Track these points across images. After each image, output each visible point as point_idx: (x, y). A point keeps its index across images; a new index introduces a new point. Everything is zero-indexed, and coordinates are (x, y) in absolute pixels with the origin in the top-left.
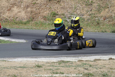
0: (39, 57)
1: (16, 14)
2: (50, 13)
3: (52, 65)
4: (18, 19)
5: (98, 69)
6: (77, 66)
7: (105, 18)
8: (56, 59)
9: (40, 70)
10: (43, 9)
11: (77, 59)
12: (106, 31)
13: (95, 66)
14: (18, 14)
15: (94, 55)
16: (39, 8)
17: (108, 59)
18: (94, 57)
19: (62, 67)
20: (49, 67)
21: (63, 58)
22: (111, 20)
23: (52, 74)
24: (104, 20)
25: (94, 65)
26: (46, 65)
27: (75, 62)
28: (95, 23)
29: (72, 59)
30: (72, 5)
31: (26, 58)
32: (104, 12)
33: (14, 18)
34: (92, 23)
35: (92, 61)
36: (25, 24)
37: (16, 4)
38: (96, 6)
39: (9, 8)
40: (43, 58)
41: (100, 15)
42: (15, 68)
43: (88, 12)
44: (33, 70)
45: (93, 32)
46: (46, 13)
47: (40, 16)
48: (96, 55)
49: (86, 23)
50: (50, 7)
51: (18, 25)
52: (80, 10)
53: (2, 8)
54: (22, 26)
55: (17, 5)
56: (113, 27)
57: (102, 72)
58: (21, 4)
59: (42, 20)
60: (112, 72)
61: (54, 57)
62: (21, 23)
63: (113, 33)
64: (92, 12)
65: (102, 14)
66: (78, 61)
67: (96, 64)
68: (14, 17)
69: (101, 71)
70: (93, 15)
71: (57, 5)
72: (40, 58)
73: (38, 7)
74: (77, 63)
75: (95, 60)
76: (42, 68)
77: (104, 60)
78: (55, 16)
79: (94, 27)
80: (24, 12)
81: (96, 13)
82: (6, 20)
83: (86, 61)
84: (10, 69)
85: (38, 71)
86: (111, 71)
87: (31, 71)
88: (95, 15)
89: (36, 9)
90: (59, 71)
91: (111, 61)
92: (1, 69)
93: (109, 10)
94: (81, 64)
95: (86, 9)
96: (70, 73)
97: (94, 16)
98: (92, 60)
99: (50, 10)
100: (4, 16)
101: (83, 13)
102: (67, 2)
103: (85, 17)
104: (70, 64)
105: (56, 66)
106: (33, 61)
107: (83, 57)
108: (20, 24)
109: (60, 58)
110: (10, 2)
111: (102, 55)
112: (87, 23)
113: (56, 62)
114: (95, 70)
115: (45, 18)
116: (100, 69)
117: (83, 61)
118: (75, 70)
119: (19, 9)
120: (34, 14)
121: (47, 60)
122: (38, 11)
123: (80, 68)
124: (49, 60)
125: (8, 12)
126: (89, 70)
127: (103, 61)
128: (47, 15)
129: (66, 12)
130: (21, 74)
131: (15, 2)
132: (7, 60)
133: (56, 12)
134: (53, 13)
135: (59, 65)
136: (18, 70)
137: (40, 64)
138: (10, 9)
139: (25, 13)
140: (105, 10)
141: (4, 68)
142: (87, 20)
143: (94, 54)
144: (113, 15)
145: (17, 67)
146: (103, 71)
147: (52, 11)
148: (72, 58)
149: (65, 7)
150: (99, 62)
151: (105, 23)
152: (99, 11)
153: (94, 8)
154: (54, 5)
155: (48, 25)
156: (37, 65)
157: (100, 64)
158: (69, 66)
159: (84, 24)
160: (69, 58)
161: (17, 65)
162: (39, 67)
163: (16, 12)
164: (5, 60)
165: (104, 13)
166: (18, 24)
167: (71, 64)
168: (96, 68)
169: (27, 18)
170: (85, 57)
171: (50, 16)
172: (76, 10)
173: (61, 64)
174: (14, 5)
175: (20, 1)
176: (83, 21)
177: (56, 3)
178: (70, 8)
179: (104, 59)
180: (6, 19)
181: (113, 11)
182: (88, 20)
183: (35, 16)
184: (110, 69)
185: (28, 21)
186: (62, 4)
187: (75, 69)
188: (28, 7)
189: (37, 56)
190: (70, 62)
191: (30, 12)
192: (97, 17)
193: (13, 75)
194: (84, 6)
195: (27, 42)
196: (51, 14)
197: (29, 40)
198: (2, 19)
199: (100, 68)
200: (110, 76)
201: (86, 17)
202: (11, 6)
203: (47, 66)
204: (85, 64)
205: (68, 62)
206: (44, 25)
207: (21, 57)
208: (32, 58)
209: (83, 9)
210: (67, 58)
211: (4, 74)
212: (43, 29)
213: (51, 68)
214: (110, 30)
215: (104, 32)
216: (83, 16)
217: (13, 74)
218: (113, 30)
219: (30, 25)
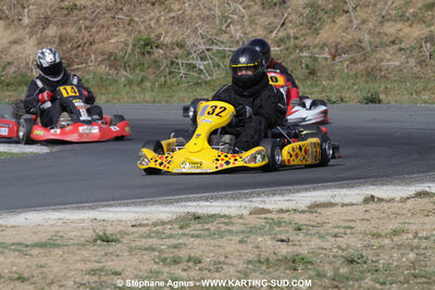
0: (104, 206)
1: (4, 51)
2: (130, 42)
3: (157, 233)
4: (12, 69)
5: (329, 238)
6: (250, 232)
7: (337, 50)
8: (167, 209)
9: (111, 254)
10: (103, 26)
11: (246, 208)
12: (342, 100)
13: (313, 231)
14: (12, 51)
15: (307, 190)
16: (88, 23)
17: (361, 199)
18: (309, 194)
19: (193, 236)
20: (144, 241)
21: (194, 203)
22: (358, 56)
23: (157, 263)
24: (334, 57)
25: (312, 223)
26: (133, 233)
27: (241, 217)
28: (302, 72)
29: (229, 207)
30: (210, 9)
31: (58, 210)
32: (331, 29)
35: (304, 212)
37: (3, 12)
38: (301, 9)
40: (118, 209)
42: (20, 251)
43: (271, 32)
44: (86, 254)
46: (118, 42)
47: (94, 53)
48: (314, 189)
50: (132, 20)
51: (15, 90)
52: (242, 24)
55: (7, 17)
56: (367, 82)
57: (343, 250)
58: (20, 14)
59: (103, 69)
60: (381, 247)
61: (160, 203)
62: (26, 84)
63: (370, 105)
64: (289, 30)
65: (326, 36)
66: (251, 214)
67: (319, 220)
69: (339, 247)
70: (291, 43)
71: (156, 12)
72: (110, 209)
73: (86, 19)
74: (246, 222)
75: (314, 208)
76: (119, 245)
77: (347, 205)
78: (149, 52)
80: (33, 41)
81: (304, 32)
83: (281, 211)
84: (2, 253)
85: (106, 254)
86: (375, 242)
87: (79, 258)
88: (297, 42)
89: (80, 29)
90: (183, 253)
91: (370, 206)
93: (351, 21)
94: (263, 222)
95: (263, 20)
96: (226, 257)
97: (296, 46)
98: (304, 208)
99: (130, 28)
101: (253, 34)
104: (223, 227)
105: (170, 236)
106: (83, 221)
107: (266, 199)
108: (20, 89)
109: (183, 204)
111: (336, 187)
113: (170, 222)
114: (315, 242)
115: (112, 60)
116: (334, 239)
117: (268, 211)
118: (242, 247)
119: (13, 33)
120: (72, 48)
121: (137, 216)
122: (87, 34)
123: (260, 239)
124: (144, 213)
126: (294, 245)
127: (345, 208)
128: (120, 47)
129: (188, 36)
130: (44, 270)
133: (153, 35)
134: (141, 39)
135: (180, 231)
136: (31, 255)
137: (110, 230)
139: (39, 43)
140: (334, 22)
143: (307, 186)
144: (366, 38)
145: (27, 246)
146: (348, 245)
147: (140, 32)
148: (227, 203)
149: (187, 18)
150: (329, 211)
151: (337, 68)
152: (313, 23)
153: (293, 17)
154: (145, 12)
155: (125, 86)
156: (101, 233)
157: (334, 220)
158: (221, 234)
160: (215, 203)
161: (24, 236)
162: (108, 241)
163: (5, 41)
165: (330, 33)
166: (14, 88)
167: (226, 224)
168: (321, 237)
170: (276, 198)
171: (133, 50)
172: (228, 26)
173: (188, 225)
175: (18, 3)
177: (153, 4)
178: (205, 19)
179: (346, 201)
181: (364, 22)
183: (77, 56)
184: (373, 235)
186: (176, 6)
187: (241, 242)
188: (46, 21)
189: (95, 201)
190: (223, 220)
191: (57, 39)
192: (307, 47)
193: (16, 276)
194: (256, 8)
195: (54, 150)
196: (134, 45)
199: (336, 236)
200: (373, 262)
203: (136, 235)
204: (279, 224)
205: (213, 217)
206: (111, 85)
207: (38, 206)
208: (78, 208)
209: (252, 22)
210: (208, 203)
212: (108, 102)
213: (150, 242)
214: (358, 92)
215: (334, 103)
217: (16, 273)
218: (369, 95)
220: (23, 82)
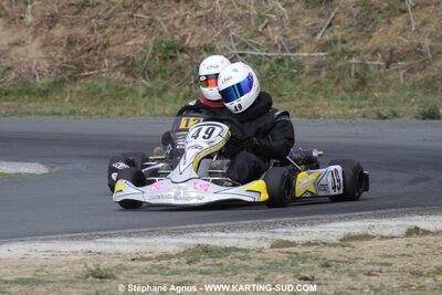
0: (101, 236)
1: (3, 54)
2: (151, 45)
3: (161, 268)
4: (12, 74)
5: (361, 276)
6: (269, 268)
7: (392, 55)
8: (175, 240)
9: (104, 292)
10: (118, 27)
11: (267, 239)
12: (395, 114)
13: (346, 266)
14: (12, 55)
15: (340, 219)
16: (101, 23)
17: (403, 231)
18: (342, 224)
19: (201, 273)
20: (144, 276)
21: (207, 234)
22: (416, 63)
24: (388, 65)
25: (342, 259)
26: (132, 268)
27: (260, 251)
28: (350, 82)
29: (247, 239)
30: (244, 7)
31: (47, 240)
32: (386, 32)
34: (338, 82)
35: (334, 245)
36: (42, 96)
37: (3, 8)
38: (350, 8)
40: (117, 240)
41: (369, 45)
43: (315, 34)
44: (74, 292)
45: (340, 120)
46: (136, 44)
47: (108, 58)
48: (350, 218)
49: (308, 81)
50: (152, 20)
51: (14, 100)
52: (281, 24)
54: (32, 104)
55: (7, 14)
56: (426, 94)
57: (376, 291)
58: (23, 11)
59: (119, 75)
60: (420, 288)
61: (168, 233)
62: (28, 93)
63: (427, 121)
64: (336, 32)
65: (379, 40)
66: (272, 247)
67: (352, 255)
69: (371, 287)
70: (339, 47)
71: (180, 10)
72: (108, 240)
73: (99, 17)
74: (266, 256)
75: (348, 239)
76: (114, 282)
77: (387, 238)
78: (171, 57)
79: (343, 99)
80: (37, 43)
81: (353, 35)
83: (308, 244)
85: (97, 293)
86: (414, 282)
88: (345, 46)
89: (92, 30)
91: (413, 239)
93: (409, 23)
94: (285, 257)
95: (307, 21)
97: (344, 52)
98: (335, 241)
99: (151, 29)
101: (294, 37)
103: (302, 54)
104: (238, 262)
105: (176, 273)
106: (75, 253)
107: (292, 230)
108: (21, 98)
109: (196, 234)
111: (376, 217)
112: (313, 80)
113: (178, 256)
114: (345, 281)
115: (129, 66)
116: (366, 277)
117: (293, 244)
119: (13, 33)
120: (82, 52)
121: (138, 248)
122: (100, 35)
123: (280, 277)
124: (148, 244)
126: (319, 284)
127: (383, 242)
128: (138, 51)
129: (218, 39)
133: (177, 37)
134: (163, 41)
135: (187, 267)
136: (10, 293)
137: (104, 265)
139: (45, 45)
140: (389, 23)
142: (316, 66)
143: (342, 216)
144: (427, 42)
145: (6, 282)
146: (382, 285)
147: (161, 33)
148: (245, 234)
149: (217, 17)
150: (365, 245)
152: (364, 25)
153: (341, 17)
154: (168, 10)
155: (144, 96)
156: (93, 268)
157: (369, 255)
158: (235, 270)
159: (298, 87)
160: (231, 235)
161: (5, 271)
162: (101, 278)
163: (5, 42)
165: (384, 36)
166: (13, 97)
167: (243, 259)
168: (352, 275)
169: (51, 69)
170: (303, 229)
171: (154, 54)
172: (265, 27)
173: (197, 260)
176: (293, 75)
178: (238, 19)
179: (386, 233)
181: (424, 24)
182: (319, 67)
183: (88, 61)
184: (413, 273)
185: (55, 83)
186: (204, 4)
187: (258, 279)
188: (53, 20)
189: (92, 230)
190: (238, 253)
191: (65, 41)
192: (357, 53)
194: (298, 7)
195: (54, 170)
196: (154, 49)
197: (61, 164)
199: (369, 274)
201: (308, 55)
203: (136, 270)
204: (304, 259)
205: (228, 250)
206: (126, 94)
207: (25, 236)
208: (72, 238)
209: (293, 23)
210: (223, 234)
212: (121, 114)
214: (415, 107)
215: (385, 118)
216: (293, 51)
218: (427, 109)
219: (67, 99)
220: (24, 90)
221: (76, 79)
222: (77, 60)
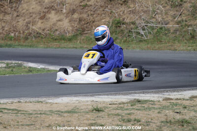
0: (97, 95)
1: (54, 24)
2: (111, 22)
3: (121, 107)
4: (58, 33)
6: (163, 108)
8: (125, 97)
9: (100, 117)
10: (99, 14)
11: (161, 97)
13: (192, 108)
14: (58, 25)
15: (189, 90)
16: (92, 13)
18: (190, 92)
19: (137, 110)
20: (115, 111)
21: (138, 95)
23: (121, 121)
25: (191, 105)
26: (110, 108)
27: (159, 101)
28: (188, 37)
29: (154, 97)
30: (147, 7)
31: (77, 96)
33: (51, 31)
34: (183, 37)
35: (188, 100)
36: (69, 41)
37: (54, 7)
38: (189, 8)
39: (42, 14)
40: (103, 96)
41: (196, 22)
42: (59, 114)
43: (175, 18)
44: (89, 116)
45: (185, 51)
46: (105, 21)
47: (95, 26)
48: (193, 90)
49: (172, 36)
50: (112, 12)
52: (162, 14)
53: (31, 15)
54: (65, 44)
55: (56, 9)
58: (62, 8)
61: (122, 94)
62: (64, 39)
64: (183, 17)
66: (163, 100)
67: (195, 104)
68: (51, 29)
70: (184, 23)
71: (123, 8)
72: (100, 96)
73: (91, 11)
74: (161, 104)
75: (192, 98)
76: (104, 113)
78: (119, 26)
79: (185, 43)
80: (67, 20)
81: (189, 18)
82: (38, 35)
83: (177, 99)
84: (51, 115)
85: (97, 117)
87: (85, 118)
88: (187, 23)
89: (89, 15)
90: (132, 117)
92: (36, 116)
94: (169, 104)
95: (172, 13)
96: (152, 119)
97: (186, 25)
98: (187, 98)
99: (111, 15)
100: (34, 27)
101: (167, 19)
102: (140, 2)
103: (170, 26)
104: (151, 106)
105: (127, 109)
106: (87, 101)
107: (171, 94)
108: (61, 41)
109: (133, 95)
110: (44, 4)
112: (174, 36)
113: (127, 103)
114: (192, 114)
117: (171, 99)
118: (159, 115)
119: (58, 16)
120: (85, 24)
121: (112, 100)
122: (91, 18)
123: (167, 112)
124: (115, 98)
125: (40, 21)
126: (183, 115)
128: (106, 24)
129: (137, 19)
130: (70, 123)
131: (53, 4)
132: (45, 101)
133: (121, 19)
134: (116, 20)
135: (131, 107)
136: (64, 116)
137: (100, 106)
138: (44, 16)
139: (70, 21)
141: (41, 114)
142: (175, 31)
143: (189, 88)
145: (62, 112)
147: (115, 17)
148: (153, 95)
149: (137, 11)
152: (194, 15)
153: (185, 11)
154: (118, 8)
156: (95, 107)
158: (150, 109)
159: (168, 38)
160: (147, 95)
161: (61, 108)
162: (98, 111)
163: (55, 20)
164: (42, 100)
166: (58, 41)
167: (152, 105)
168: (195, 111)
169: (72, 30)
170: (175, 93)
171: (112, 25)
172: (155, 15)
173: (135, 105)
174: (50, 8)
175: (61, 3)
176: (166, 34)
177: (122, 5)
178: (145, 12)
180: (37, 33)
182: (176, 31)
183: (87, 27)
185: (74, 36)
186: (132, 6)
187: (159, 113)
188: (73, 11)
189: (93, 93)
190: (150, 102)
191: (78, 20)
192: (191, 25)
194: (168, 7)
196: (112, 23)
198: (31, 33)
201: (172, 26)
202: (46, 10)
203: (111, 108)
204: (176, 105)
205: (146, 101)
208: (86, 96)
209: (166, 14)
210: (144, 95)
211: (41, 124)
213: (119, 112)
216: (166, 24)
219: (79, 42)
220: (62, 38)
221: (82, 34)
222: (82, 27)
